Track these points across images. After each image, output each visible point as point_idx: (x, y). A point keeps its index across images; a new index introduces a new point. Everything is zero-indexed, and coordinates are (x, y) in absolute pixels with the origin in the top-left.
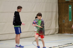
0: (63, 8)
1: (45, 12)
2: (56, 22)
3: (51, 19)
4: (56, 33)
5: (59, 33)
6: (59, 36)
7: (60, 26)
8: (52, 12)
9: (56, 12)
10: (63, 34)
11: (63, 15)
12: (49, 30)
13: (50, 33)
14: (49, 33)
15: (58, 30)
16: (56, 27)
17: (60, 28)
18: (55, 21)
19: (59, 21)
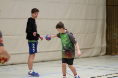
0: (115, 13)
1: (85, 19)
2: (102, 36)
3: (95, 32)
4: (102, 54)
5: (106, 54)
6: (106, 59)
7: (108, 42)
8: (96, 20)
9: (103, 20)
10: (113, 56)
11: (114, 25)
12: (92, 50)
13: (93, 55)
14: (91, 54)
15: (105, 50)
16: (102, 44)
17: (108, 47)
18: (100, 35)
19: (107, 34)
